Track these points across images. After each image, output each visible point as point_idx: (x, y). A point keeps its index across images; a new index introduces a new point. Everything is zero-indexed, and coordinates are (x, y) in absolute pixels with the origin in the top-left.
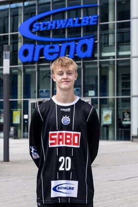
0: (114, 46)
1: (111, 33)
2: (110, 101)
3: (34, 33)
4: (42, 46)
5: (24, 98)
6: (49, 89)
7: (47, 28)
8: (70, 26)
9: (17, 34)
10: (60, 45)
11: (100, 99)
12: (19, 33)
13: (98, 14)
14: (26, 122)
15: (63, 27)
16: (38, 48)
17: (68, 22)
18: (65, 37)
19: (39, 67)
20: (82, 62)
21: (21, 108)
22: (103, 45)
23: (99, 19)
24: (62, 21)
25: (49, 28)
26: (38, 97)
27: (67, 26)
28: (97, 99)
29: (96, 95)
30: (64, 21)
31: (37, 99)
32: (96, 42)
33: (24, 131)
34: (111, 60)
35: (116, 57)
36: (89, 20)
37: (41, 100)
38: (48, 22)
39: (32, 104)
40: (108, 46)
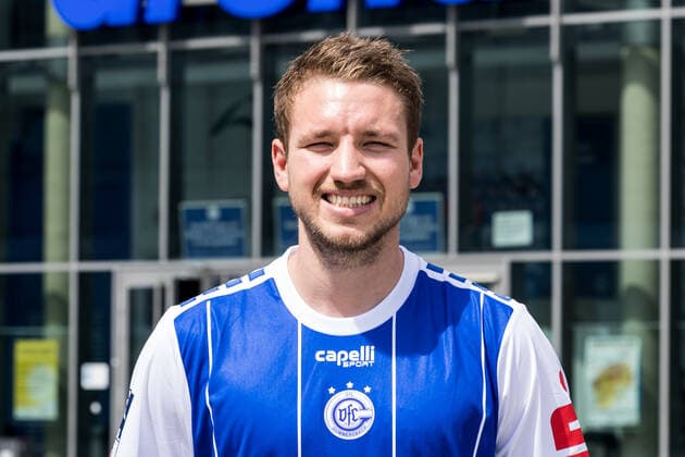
2: (631, 277)
5: (83, 257)
6: (240, 204)
11: (566, 265)
14: (96, 408)
19: (178, 60)
20: (450, 30)
21: (65, 322)
26: (175, 252)
28: (547, 266)
29: (542, 241)
31: (163, 262)
34: (639, 15)
37: (187, 268)
39: (133, 294)
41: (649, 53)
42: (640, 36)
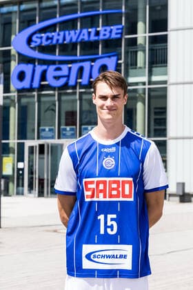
0: (145, 67)
1: (140, 50)
3: (34, 49)
4: (45, 67)
5: (18, 139)
7: (52, 42)
8: (83, 39)
9: (10, 51)
10: (70, 66)
12: (11, 48)
13: (123, 24)
14: (21, 172)
15: (74, 40)
16: (39, 69)
17: (82, 34)
18: (76, 55)
19: (39, 96)
21: (14, 153)
22: (130, 67)
23: (124, 30)
24: (72, 32)
25: (54, 42)
26: (38, 138)
27: (79, 40)
30: (75, 33)
31: (36, 140)
32: (120, 62)
33: (18, 186)
34: (141, 87)
35: (147, 84)
36: (111, 32)
37: (42, 142)
38: (53, 34)
39: (29, 147)
40: (136, 68)
41: (143, 95)
42: (141, 92)
